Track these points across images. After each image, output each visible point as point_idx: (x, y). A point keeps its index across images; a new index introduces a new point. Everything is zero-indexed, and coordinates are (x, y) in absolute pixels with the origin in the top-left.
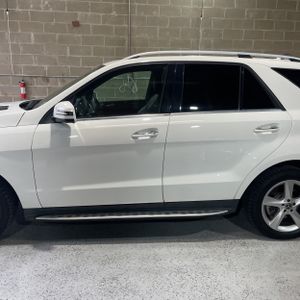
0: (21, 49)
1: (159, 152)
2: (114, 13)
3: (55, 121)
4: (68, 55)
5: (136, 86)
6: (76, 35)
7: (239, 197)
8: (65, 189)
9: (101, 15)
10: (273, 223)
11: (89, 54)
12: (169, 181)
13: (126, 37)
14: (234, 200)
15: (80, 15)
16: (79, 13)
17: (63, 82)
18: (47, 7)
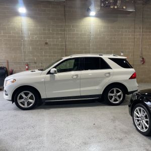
0: (27, 52)
1: (78, 81)
2: (60, 39)
4: (44, 54)
5: (68, 64)
6: (46, 47)
7: (101, 93)
8: (54, 92)
9: (55, 40)
10: (112, 101)
11: (51, 53)
12: (82, 89)
13: (64, 47)
14: (100, 95)
15: (48, 40)
17: (42, 63)
18: (36, 38)
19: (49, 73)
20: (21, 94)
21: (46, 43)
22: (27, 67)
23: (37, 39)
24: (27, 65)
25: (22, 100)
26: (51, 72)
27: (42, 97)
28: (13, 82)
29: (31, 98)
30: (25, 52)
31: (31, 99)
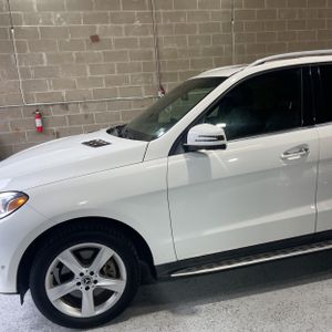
0: (32, 73)
3: (188, 149)
6: (96, 52)
9: (123, 26)
11: (113, 72)
13: (153, 49)
15: (98, 28)
16: (98, 26)
17: (85, 107)
18: (59, 21)
19: (180, 146)
20: (59, 258)
21: (95, 39)
22: (38, 123)
23: (64, 24)
24: (40, 116)
25: (70, 287)
26: (191, 141)
27: (158, 260)
28: (14, 206)
29: (110, 271)
30: (25, 73)
31: (110, 276)
